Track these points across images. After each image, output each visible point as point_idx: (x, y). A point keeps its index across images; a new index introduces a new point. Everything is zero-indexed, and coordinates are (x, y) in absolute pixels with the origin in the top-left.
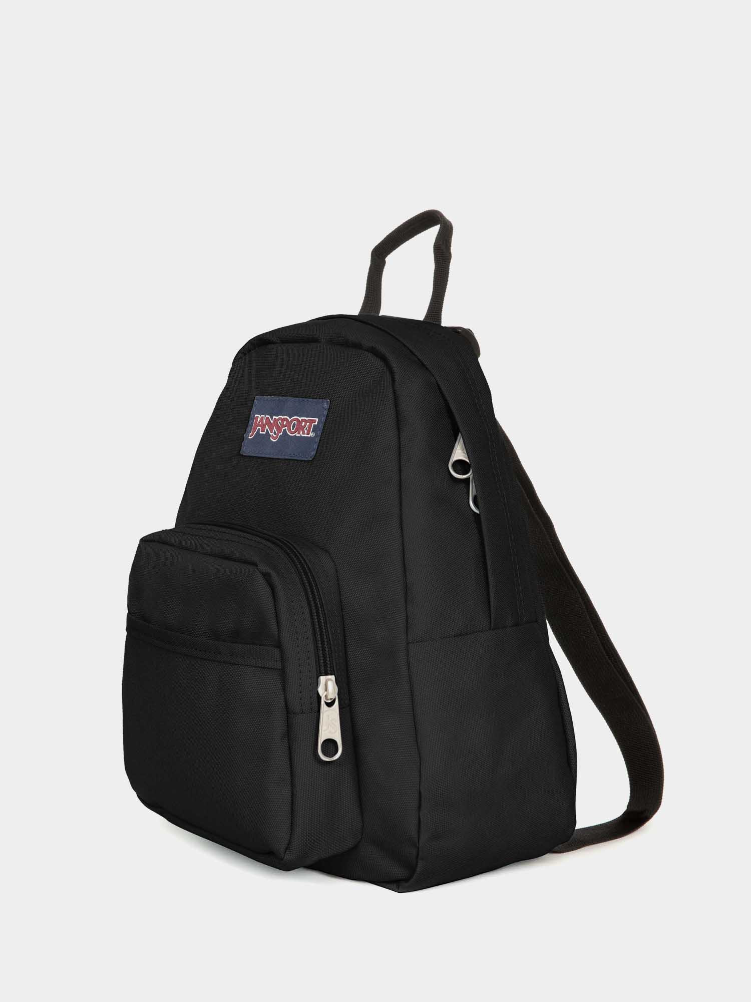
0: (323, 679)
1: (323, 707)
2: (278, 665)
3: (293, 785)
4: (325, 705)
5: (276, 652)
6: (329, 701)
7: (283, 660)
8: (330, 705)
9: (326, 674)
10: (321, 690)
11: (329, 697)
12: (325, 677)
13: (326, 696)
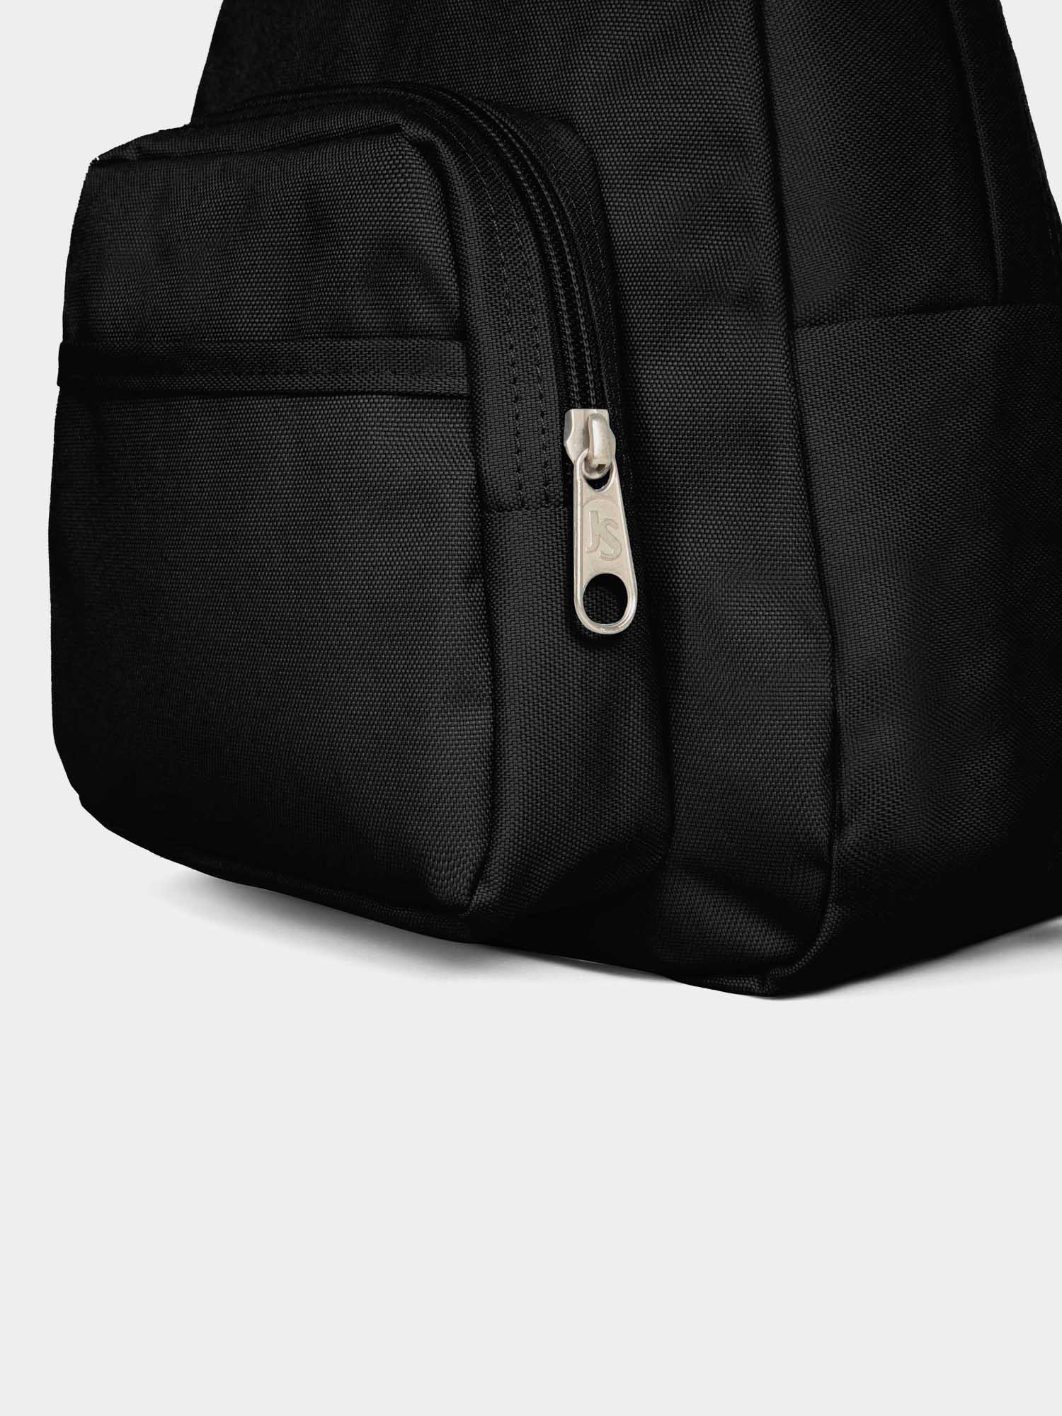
0: (576, 416)
1: (581, 490)
2: (461, 386)
3: (496, 703)
4: (585, 484)
5: (456, 348)
6: (596, 476)
7: (472, 369)
8: (597, 484)
9: (586, 405)
10: (572, 445)
11: (595, 463)
12: (582, 411)
13: (586, 459)
